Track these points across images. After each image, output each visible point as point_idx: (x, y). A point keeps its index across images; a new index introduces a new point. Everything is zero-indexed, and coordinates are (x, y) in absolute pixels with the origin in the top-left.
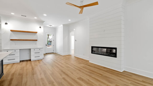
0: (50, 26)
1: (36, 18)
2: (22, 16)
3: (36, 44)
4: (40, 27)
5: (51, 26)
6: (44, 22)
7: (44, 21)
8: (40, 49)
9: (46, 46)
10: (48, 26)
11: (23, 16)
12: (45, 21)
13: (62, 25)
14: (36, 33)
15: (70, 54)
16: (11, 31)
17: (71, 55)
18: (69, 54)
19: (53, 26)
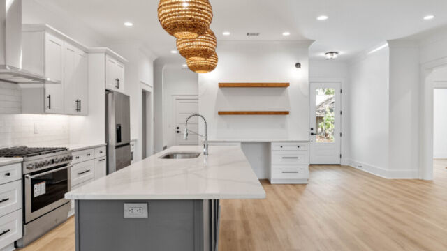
0: (329, 56)
1: (286, 34)
2: (248, 34)
3: (283, 126)
4: (298, 65)
5: (335, 56)
6: (311, 41)
7: (311, 38)
8: (299, 144)
9: (312, 134)
10: (322, 54)
11: (252, 34)
12: (313, 41)
13: (387, 45)
14: (287, 85)
15: (428, 178)
16: (222, 86)
17: (430, 182)
18: (420, 178)
19: (341, 53)
